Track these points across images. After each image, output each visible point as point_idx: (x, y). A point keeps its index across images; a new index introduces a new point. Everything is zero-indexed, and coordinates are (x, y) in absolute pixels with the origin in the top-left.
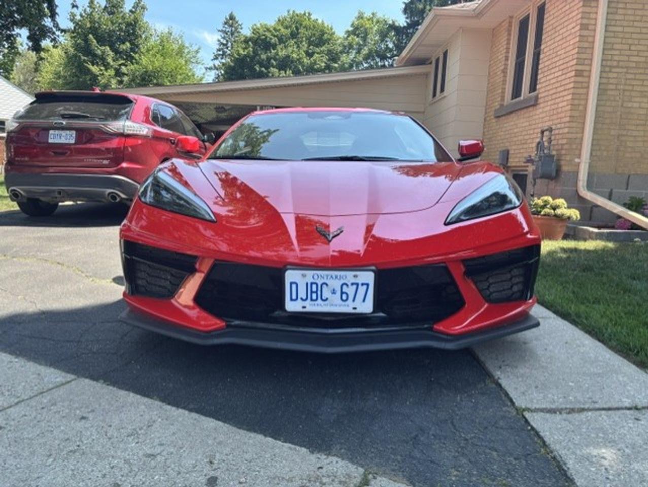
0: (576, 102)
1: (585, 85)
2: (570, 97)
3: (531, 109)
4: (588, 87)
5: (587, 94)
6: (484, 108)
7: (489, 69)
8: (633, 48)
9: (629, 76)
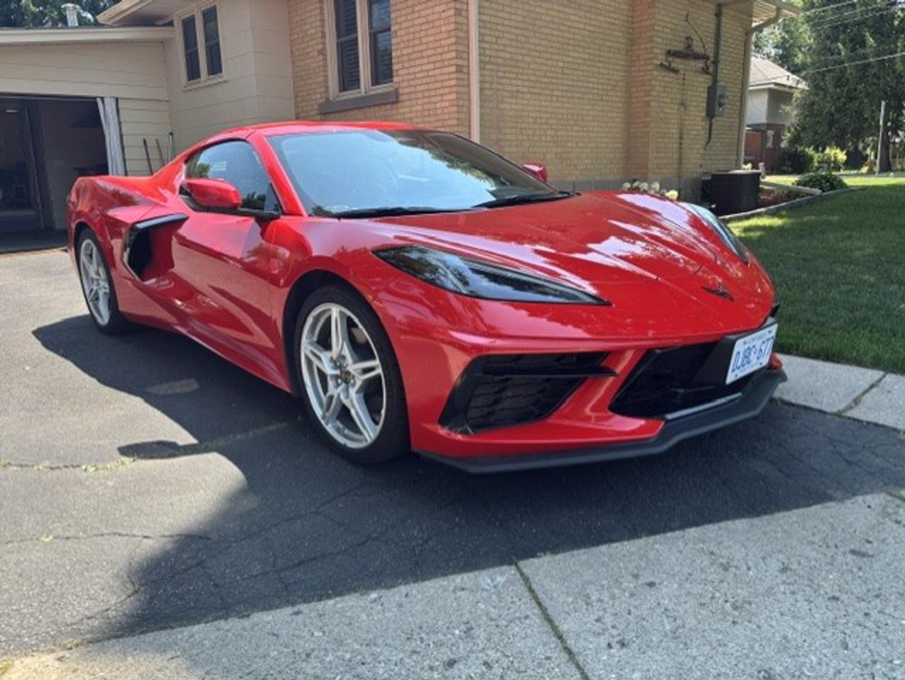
0: (461, 103)
1: (465, 83)
2: (453, 96)
3: (388, 107)
4: (469, 86)
5: (469, 93)
6: (293, 101)
7: (291, 47)
8: (499, 41)
9: (500, 74)
